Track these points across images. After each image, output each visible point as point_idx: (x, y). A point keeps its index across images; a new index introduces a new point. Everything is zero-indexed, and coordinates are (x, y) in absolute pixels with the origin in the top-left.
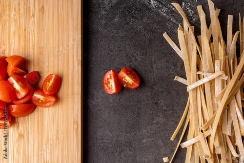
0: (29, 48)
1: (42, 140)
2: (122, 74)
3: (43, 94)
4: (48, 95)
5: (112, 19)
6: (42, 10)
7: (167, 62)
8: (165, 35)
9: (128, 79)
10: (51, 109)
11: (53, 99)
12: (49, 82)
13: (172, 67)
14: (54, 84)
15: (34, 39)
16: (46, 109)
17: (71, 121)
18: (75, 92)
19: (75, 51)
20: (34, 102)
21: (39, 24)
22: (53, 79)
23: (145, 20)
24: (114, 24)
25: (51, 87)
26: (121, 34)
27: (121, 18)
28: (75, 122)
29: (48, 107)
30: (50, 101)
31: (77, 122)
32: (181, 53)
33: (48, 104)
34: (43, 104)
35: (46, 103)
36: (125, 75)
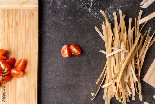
0: (9, 45)
1: (16, 95)
2: (72, 47)
3: (17, 70)
4: (19, 71)
5: (68, 17)
6: (17, 24)
7: (96, 42)
8: (96, 27)
9: (75, 50)
10: (21, 78)
11: (22, 73)
12: (20, 63)
13: (99, 45)
14: (22, 65)
15: (12, 40)
16: (18, 78)
17: (32, 85)
18: (34, 69)
19: (34, 47)
20: (12, 75)
21: (15, 32)
22: (22, 62)
23: (85, 18)
24: (69, 20)
25: (21, 66)
26: (72, 26)
27: (72, 17)
28: (34, 86)
29: (20, 77)
30: (20, 74)
31: (35, 85)
32: (104, 37)
33: (19, 76)
34: (17, 76)
35: (18, 75)
36: (73, 48)
